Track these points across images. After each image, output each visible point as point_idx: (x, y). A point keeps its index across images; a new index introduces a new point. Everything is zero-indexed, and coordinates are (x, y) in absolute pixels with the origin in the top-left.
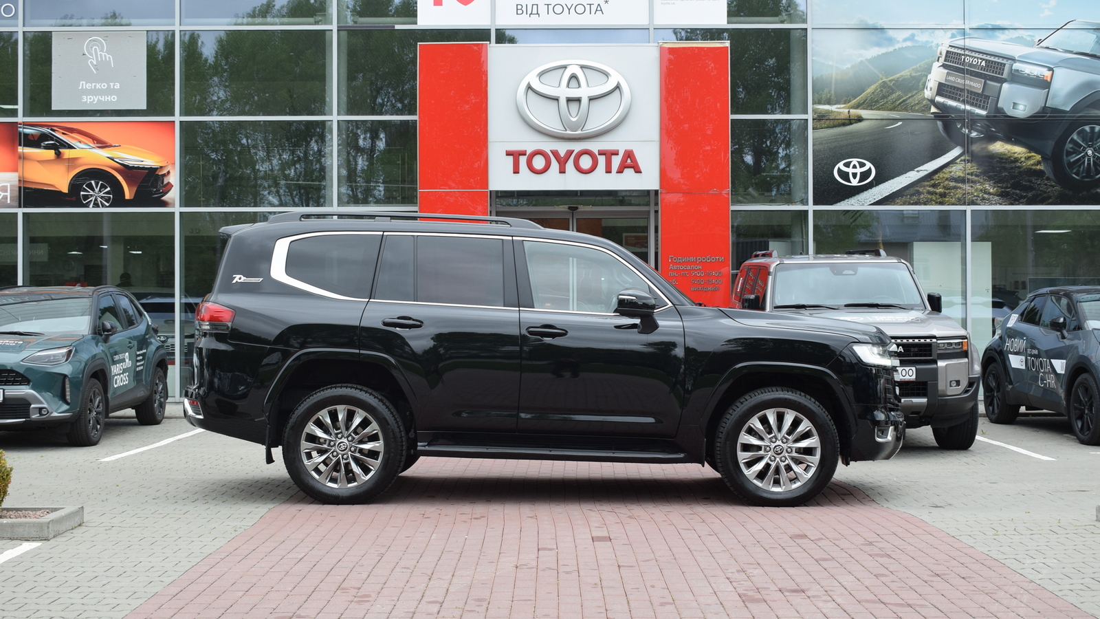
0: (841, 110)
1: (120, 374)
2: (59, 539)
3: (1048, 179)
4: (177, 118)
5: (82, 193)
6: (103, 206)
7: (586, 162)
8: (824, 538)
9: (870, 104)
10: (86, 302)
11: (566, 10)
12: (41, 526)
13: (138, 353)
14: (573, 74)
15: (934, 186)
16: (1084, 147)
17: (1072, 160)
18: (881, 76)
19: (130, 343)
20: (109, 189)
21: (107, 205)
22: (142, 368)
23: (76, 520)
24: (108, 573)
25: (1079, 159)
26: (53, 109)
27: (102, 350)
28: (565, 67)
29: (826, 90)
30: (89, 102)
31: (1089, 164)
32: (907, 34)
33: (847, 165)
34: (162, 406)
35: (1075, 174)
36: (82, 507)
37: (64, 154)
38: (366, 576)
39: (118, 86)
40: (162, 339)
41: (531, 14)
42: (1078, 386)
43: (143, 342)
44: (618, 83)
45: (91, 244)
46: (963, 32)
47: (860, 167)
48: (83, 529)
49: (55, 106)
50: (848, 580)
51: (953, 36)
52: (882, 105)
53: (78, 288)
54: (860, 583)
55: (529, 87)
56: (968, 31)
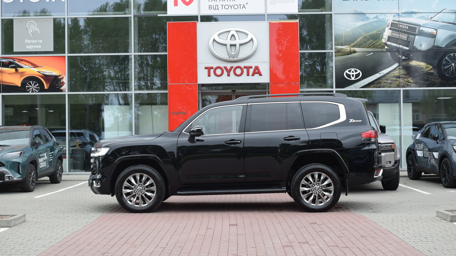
0: (347, 48)
1: (42, 162)
2: (16, 227)
3: (435, 76)
4: (67, 55)
5: (27, 87)
6: (36, 92)
7: (238, 71)
8: (323, 224)
9: (359, 45)
10: (28, 132)
11: (230, 7)
12: (8, 222)
13: (50, 153)
14: (233, 34)
15: (387, 80)
16: (451, 63)
17: (445, 68)
18: (363, 33)
19: (47, 149)
20: (38, 85)
21: (37, 91)
22: (52, 159)
23: (23, 220)
24: (34, 239)
25: (448, 68)
26: (14, 51)
27: (35, 152)
28: (229, 31)
29: (340, 40)
30: (29, 48)
31: (453, 70)
32: (375, 15)
33: (350, 71)
34: (60, 175)
35: (447, 74)
36: (25, 214)
37: (19, 70)
38: (136, 239)
39: (41, 41)
40: (61, 148)
41: (215, 9)
42: (443, 164)
43: (52, 149)
44: (252, 38)
45: (32, 108)
46: (398, 15)
47: (355, 72)
48: (25, 223)
49: (15, 50)
50: (327, 239)
51: (394, 16)
52: (364, 46)
53: (25, 127)
54: (331, 240)
55: (214, 40)
56: (400, 14)
